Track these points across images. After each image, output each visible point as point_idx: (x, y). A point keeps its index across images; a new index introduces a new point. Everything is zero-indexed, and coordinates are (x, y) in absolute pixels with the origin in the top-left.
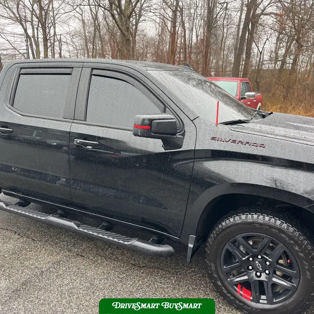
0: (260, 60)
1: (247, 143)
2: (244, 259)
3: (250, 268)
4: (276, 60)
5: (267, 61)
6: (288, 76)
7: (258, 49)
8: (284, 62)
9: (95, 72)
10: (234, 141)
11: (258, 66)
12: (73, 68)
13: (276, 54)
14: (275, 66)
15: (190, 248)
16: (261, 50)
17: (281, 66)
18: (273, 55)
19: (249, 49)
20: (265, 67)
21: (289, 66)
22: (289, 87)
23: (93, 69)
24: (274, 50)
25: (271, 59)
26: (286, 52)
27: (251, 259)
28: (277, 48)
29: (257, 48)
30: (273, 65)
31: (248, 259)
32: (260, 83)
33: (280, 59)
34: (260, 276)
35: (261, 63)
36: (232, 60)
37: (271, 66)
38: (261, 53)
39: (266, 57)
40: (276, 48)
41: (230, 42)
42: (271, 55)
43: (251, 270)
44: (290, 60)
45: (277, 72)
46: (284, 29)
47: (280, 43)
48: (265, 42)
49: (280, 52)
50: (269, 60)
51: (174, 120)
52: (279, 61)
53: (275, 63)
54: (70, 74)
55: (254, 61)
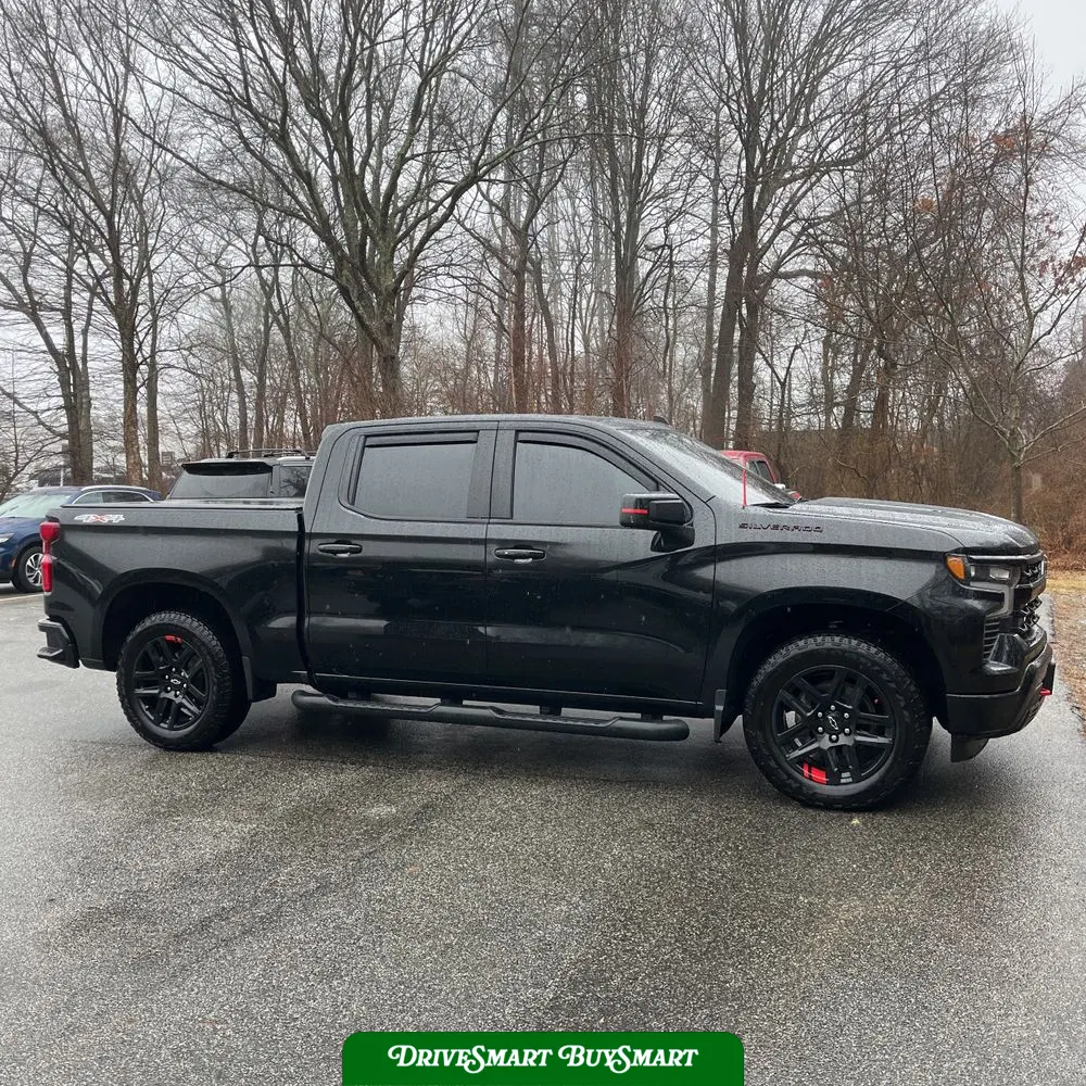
0: (782, 405)
1: (796, 528)
2: (809, 714)
3: (820, 729)
4: (830, 403)
5: (803, 406)
6: (866, 445)
7: (773, 371)
8: (851, 409)
9: (522, 436)
10: (776, 527)
11: (780, 420)
12: (478, 431)
13: (828, 385)
14: (828, 419)
15: (719, 711)
16: (782, 374)
17: (844, 420)
18: (820, 391)
19: (747, 373)
20: (799, 423)
21: (865, 419)
22: (873, 476)
23: (518, 432)
24: (819, 376)
25: (813, 401)
26: (853, 379)
27: (820, 714)
28: (829, 370)
29: (770, 371)
30: (823, 418)
31: (816, 713)
32: (789, 471)
33: (839, 399)
34: (837, 741)
35: (785, 411)
36: (698, 406)
37: (815, 420)
38: (783, 385)
39: (799, 395)
40: (824, 371)
41: (685, 354)
42: (812, 390)
43: (822, 733)
44: (866, 403)
45: (834, 435)
46: (841, 318)
47: (835, 357)
48: (793, 354)
49: (837, 381)
50: (810, 404)
51: (680, 501)
52: (838, 404)
53: (828, 412)
54: (476, 442)
55: (765, 406)
